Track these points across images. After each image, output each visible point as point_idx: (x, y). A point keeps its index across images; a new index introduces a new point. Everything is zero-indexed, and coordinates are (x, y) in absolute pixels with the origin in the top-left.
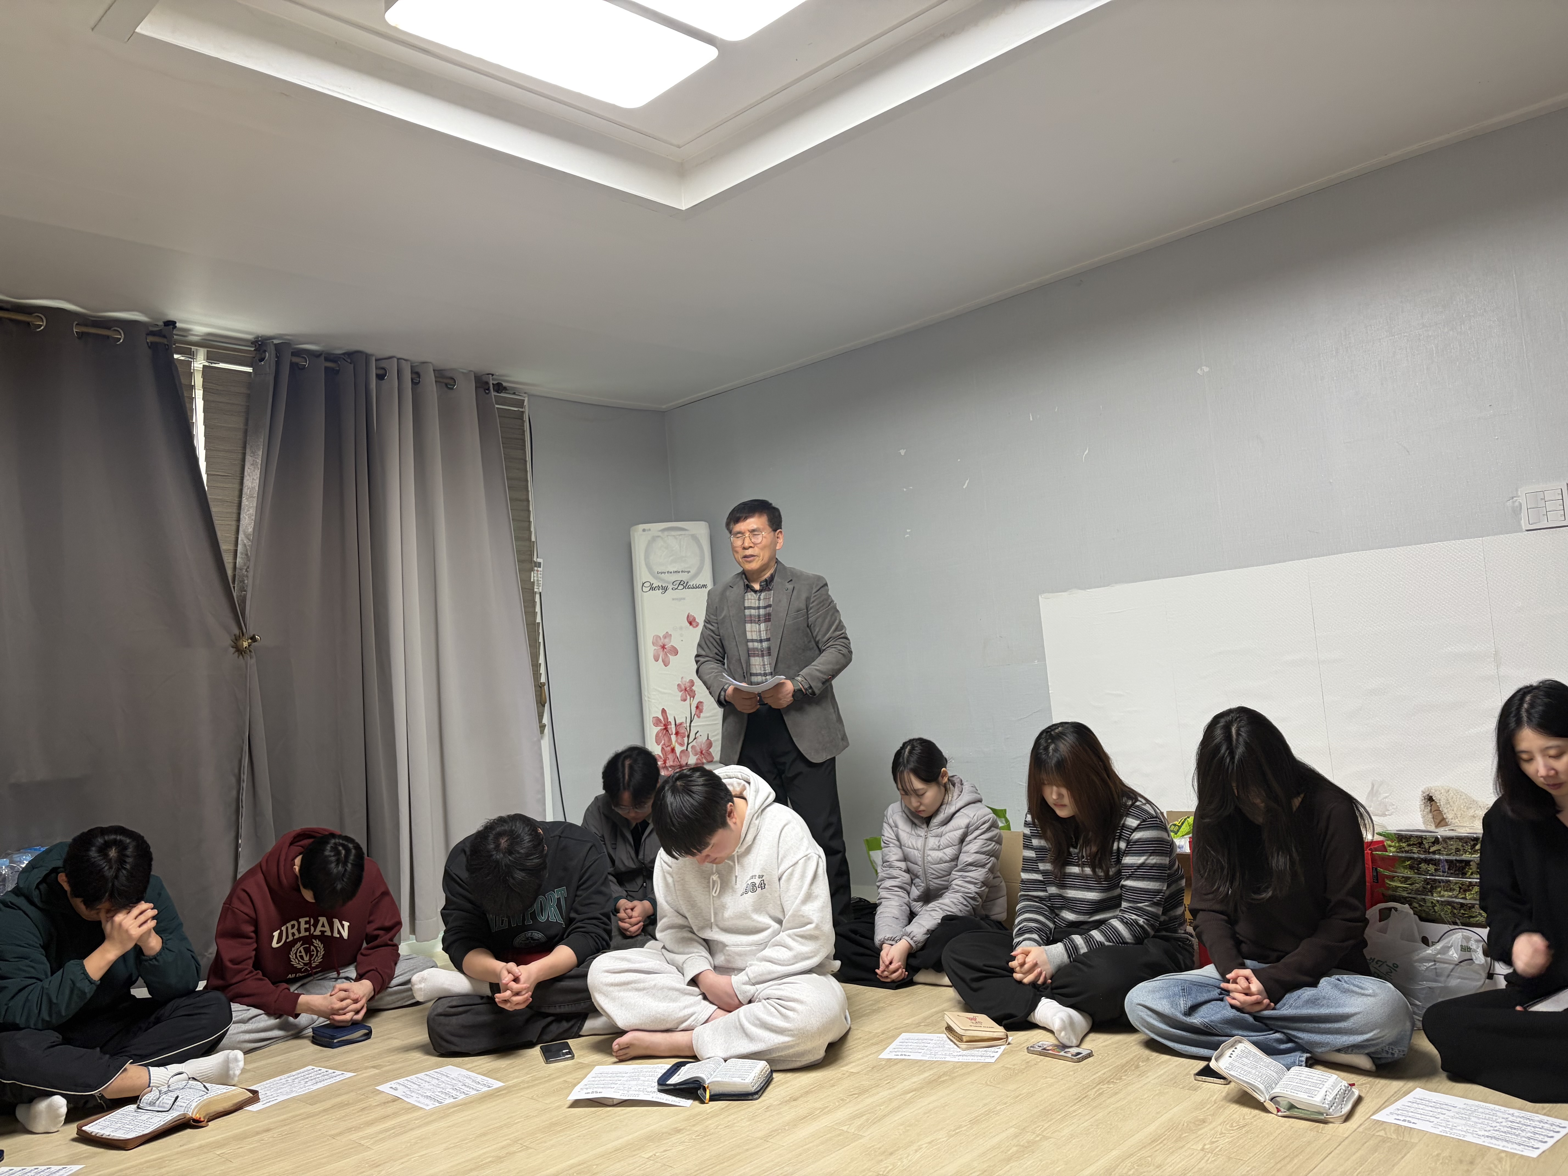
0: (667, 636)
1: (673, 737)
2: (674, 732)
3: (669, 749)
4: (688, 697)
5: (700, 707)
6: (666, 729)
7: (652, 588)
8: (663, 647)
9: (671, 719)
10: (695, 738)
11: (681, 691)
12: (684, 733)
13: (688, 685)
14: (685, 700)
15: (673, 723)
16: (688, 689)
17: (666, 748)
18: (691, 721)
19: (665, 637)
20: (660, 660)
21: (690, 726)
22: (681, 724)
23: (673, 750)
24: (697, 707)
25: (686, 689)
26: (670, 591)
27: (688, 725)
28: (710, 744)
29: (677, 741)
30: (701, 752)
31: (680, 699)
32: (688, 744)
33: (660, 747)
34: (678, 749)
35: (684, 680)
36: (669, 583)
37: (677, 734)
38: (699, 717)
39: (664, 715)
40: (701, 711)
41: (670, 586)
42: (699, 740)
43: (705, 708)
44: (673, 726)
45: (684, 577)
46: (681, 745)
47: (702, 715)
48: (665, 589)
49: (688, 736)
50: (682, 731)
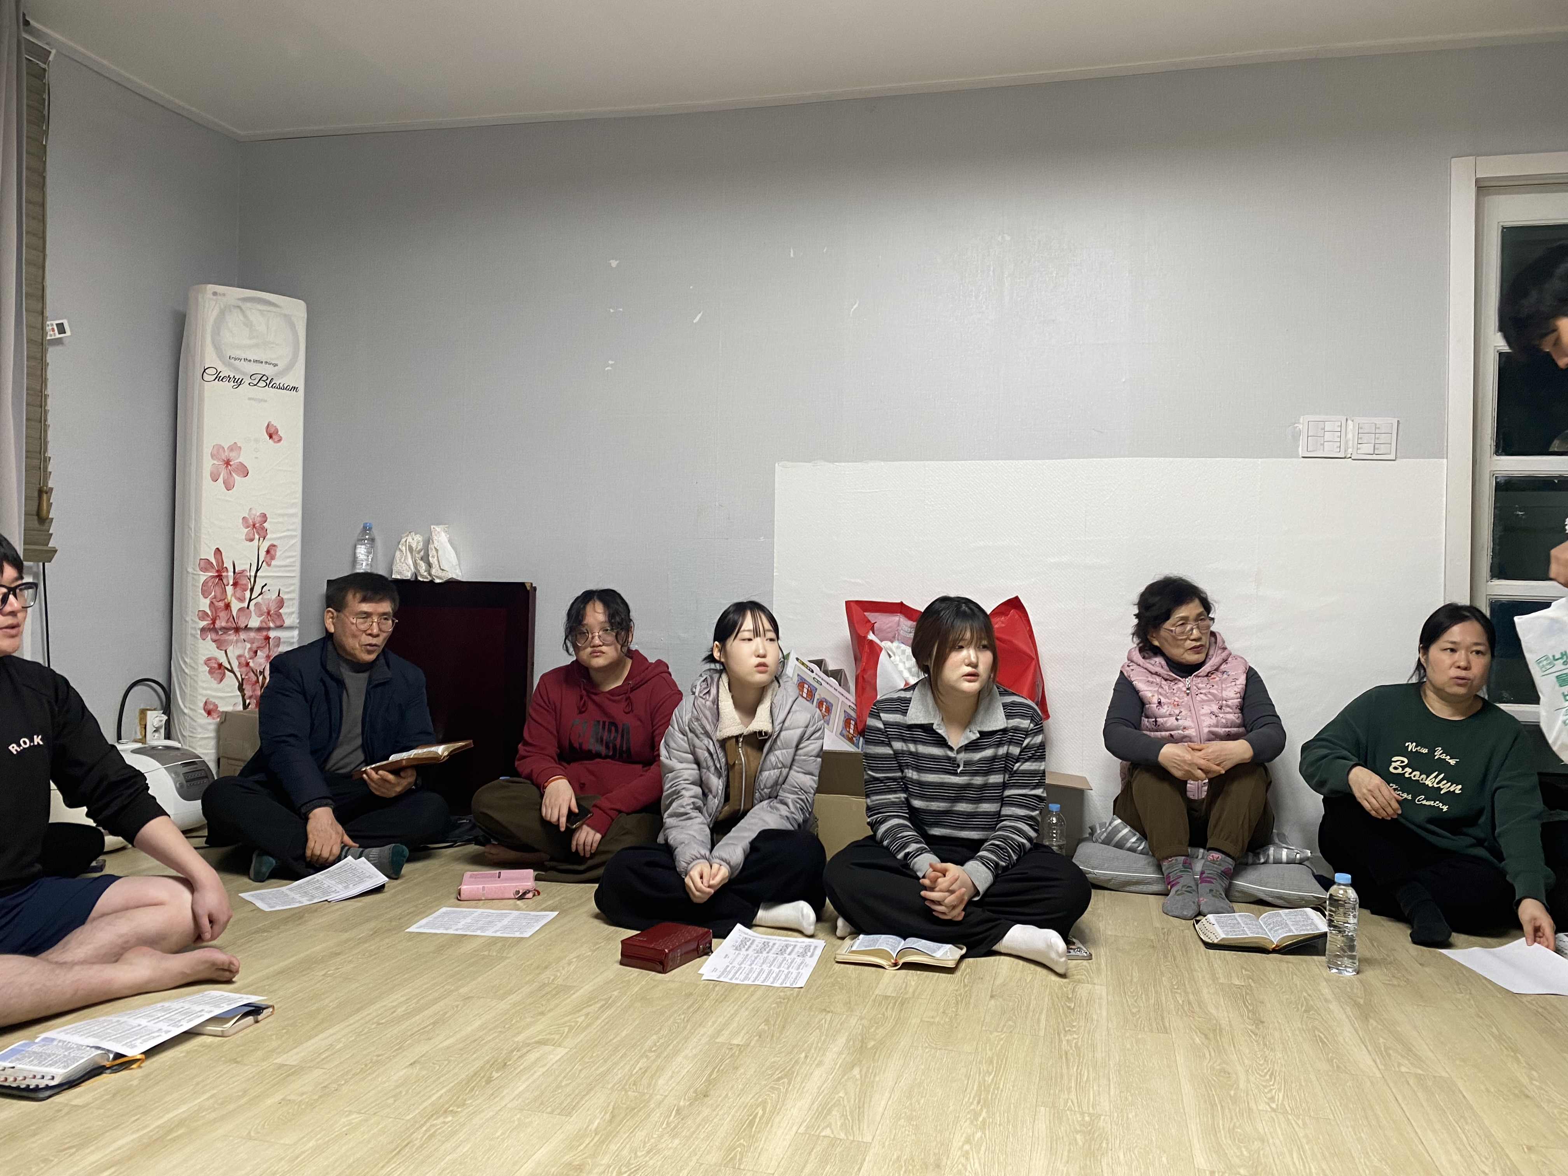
0: (234, 447)
1: (229, 589)
2: (231, 582)
3: (221, 604)
4: (257, 537)
5: (272, 552)
6: (220, 577)
7: (218, 378)
8: (227, 463)
9: (228, 564)
10: (261, 593)
11: (248, 527)
12: (246, 585)
13: (258, 519)
14: (252, 540)
15: (231, 569)
16: (257, 525)
17: (216, 604)
18: (257, 570)
19: (231, 449)
20: (221, 480)
21: (255, 576)
22: (243, 571)
23: (228, 606)
24: (268, 552)
25: (254, 525)
26: (245, 386)
27: (253, 574)
28: (281, 603)
29: (234, 595)
30: (268, 613)
31: (244, 537)
32: (250, 600)
33: (207, 601)
34: (235, 606)
35: (253, 512)
36: (244, 374)
37: (235, 584)
38: (269, 565)
39: (218, 556)
40: (273, 558)
41: (247, 381)
42: (267, 596)
43: (278, 554)
44: (231, 574)
45: (269, 371)
46: (241, 600)
47: (273, 563)
48: (239, 383)
49: (252, 590)
50: (243, 581)
